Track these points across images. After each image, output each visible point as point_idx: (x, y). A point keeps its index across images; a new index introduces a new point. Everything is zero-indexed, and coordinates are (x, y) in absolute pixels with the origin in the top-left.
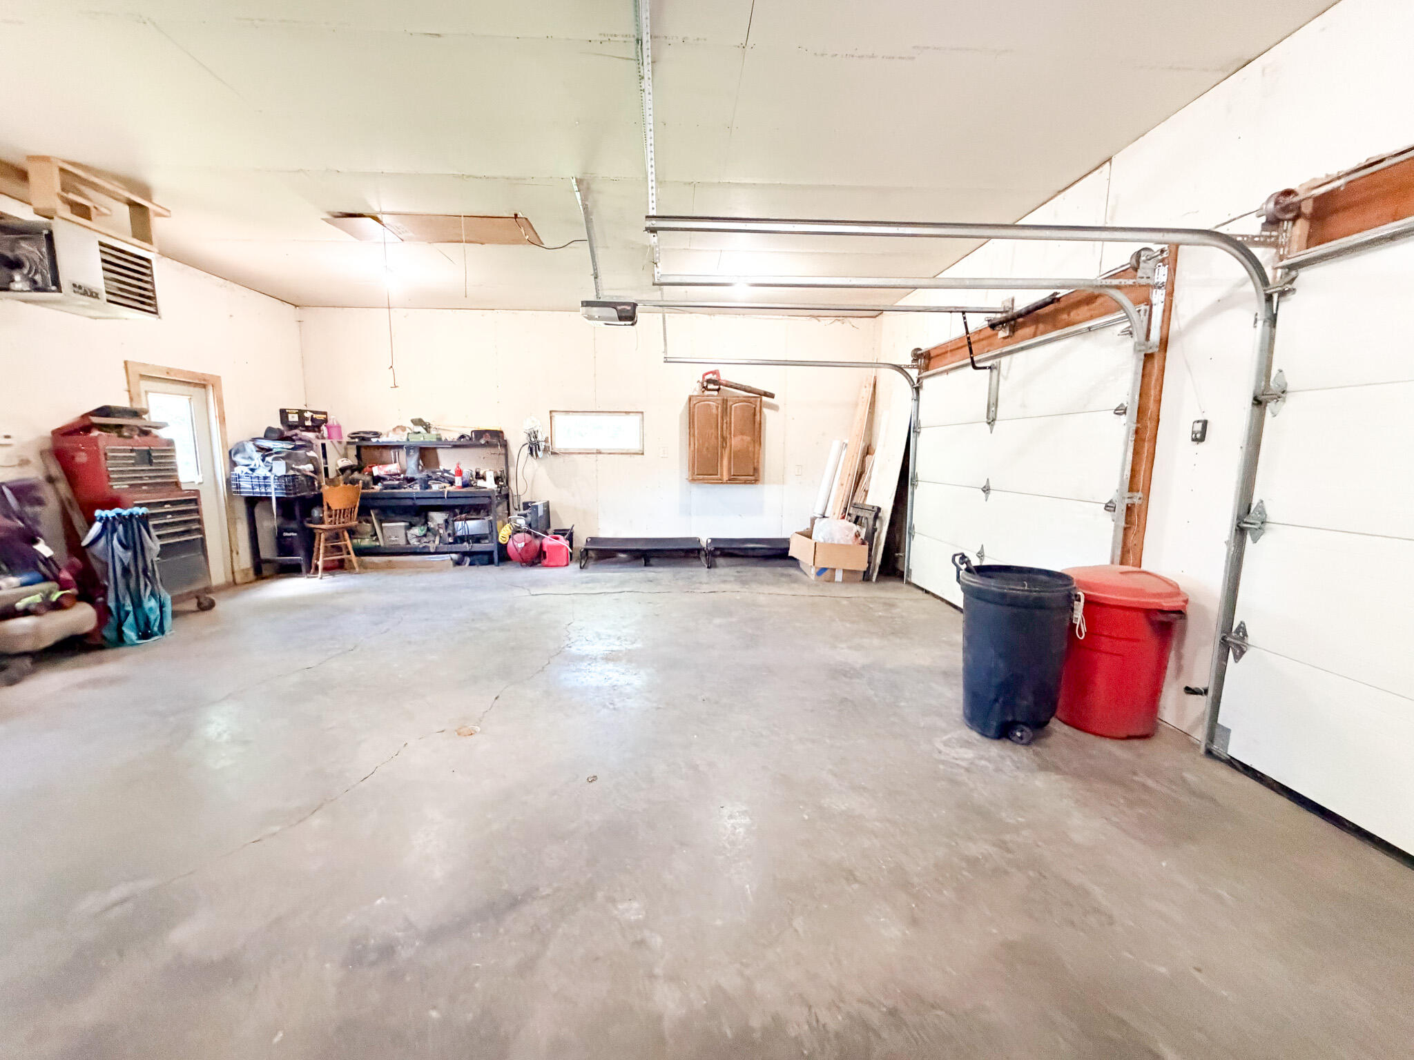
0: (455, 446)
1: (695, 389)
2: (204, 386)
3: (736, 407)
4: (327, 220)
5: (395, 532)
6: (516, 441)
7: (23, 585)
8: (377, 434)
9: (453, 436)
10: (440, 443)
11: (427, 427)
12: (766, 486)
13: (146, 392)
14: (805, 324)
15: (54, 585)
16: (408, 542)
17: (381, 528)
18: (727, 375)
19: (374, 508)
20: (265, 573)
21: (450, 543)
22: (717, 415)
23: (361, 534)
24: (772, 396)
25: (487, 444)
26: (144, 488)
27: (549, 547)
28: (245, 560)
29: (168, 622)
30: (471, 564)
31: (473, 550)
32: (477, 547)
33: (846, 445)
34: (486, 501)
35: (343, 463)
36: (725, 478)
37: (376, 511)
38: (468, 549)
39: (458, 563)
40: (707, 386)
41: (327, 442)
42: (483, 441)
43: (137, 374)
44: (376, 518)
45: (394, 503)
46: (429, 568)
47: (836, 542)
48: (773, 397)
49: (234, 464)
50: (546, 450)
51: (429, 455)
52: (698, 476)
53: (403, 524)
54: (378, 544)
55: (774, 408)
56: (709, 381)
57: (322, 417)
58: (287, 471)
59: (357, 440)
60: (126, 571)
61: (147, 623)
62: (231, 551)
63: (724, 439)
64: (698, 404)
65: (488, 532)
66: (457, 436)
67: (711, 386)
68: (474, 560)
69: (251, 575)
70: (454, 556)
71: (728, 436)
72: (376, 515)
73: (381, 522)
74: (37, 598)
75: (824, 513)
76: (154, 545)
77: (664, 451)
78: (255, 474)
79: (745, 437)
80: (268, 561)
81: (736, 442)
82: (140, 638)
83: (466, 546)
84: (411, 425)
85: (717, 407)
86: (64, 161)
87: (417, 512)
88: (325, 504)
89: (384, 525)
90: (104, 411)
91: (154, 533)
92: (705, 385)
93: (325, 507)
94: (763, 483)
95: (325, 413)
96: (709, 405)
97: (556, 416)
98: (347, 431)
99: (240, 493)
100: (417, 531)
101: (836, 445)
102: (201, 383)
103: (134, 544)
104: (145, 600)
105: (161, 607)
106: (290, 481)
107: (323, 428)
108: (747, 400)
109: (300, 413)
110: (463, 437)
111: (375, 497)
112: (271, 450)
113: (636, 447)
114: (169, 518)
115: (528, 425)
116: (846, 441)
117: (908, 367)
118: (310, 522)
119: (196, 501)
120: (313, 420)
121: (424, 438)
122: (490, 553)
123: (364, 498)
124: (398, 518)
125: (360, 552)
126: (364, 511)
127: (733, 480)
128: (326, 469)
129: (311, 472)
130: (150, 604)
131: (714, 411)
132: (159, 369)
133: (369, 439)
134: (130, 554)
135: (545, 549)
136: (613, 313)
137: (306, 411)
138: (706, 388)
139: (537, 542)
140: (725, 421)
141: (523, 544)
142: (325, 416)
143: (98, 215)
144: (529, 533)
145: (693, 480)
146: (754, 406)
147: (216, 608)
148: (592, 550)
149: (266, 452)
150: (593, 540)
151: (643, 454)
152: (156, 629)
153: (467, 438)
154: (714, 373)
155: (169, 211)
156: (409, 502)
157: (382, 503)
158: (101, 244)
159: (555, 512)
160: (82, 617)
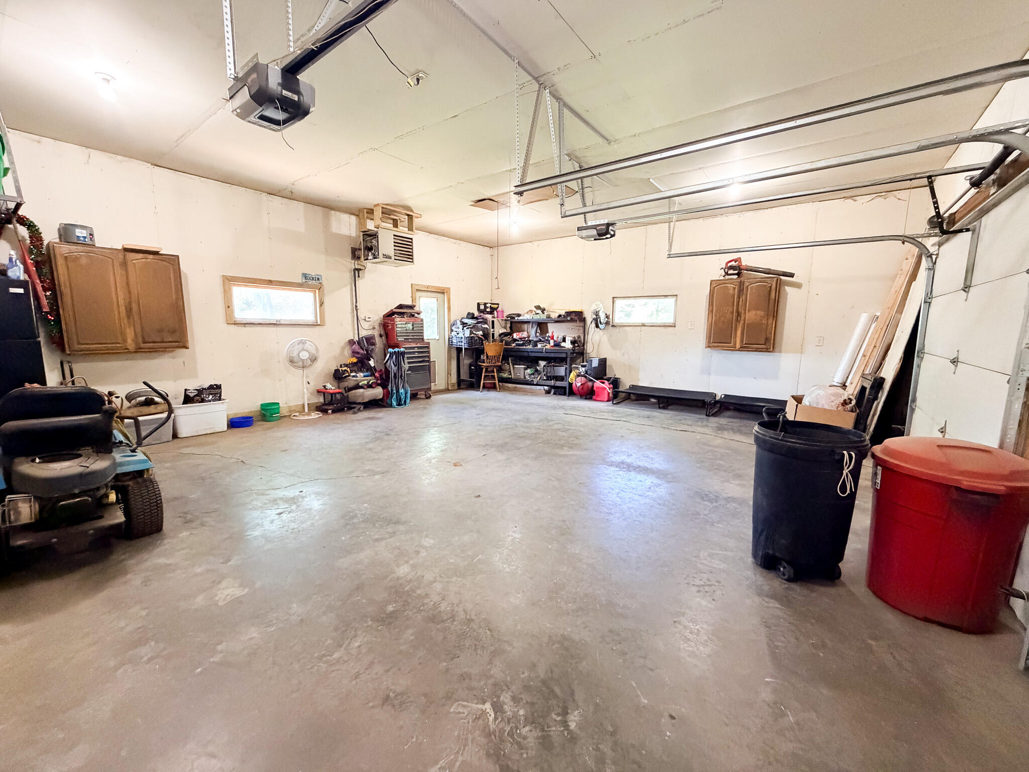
0: (556, 322)
1: (718, 275)
2: (443, 293)
3: (751, 287)
4: (472, 205)
5: (520, 371)
6: (589, 317)
7: (364, 376)
8: (519, 315)
9: (554, 316)
10: (549, 319)
11: (543, 310)
12: (783, 354)
13: (420, 297)
14: (837, 207)
15: (373, 378)
16: (525, 378)
17: (514, 368)
18: (748, 260)
19: (511, 356)
20: (462, 387)
21: (544, 380)
22: (734, 295)
23: (503, 370)
24: (792, 275)
25: (572, 320)
26: (410, 340)
27: (597, 388)
28: (454, 379)
29: (408, 400)
30: (555, 394)
31: (556, 385)
32: (559, 384)
33: (877, 318)
34: (564, 355)
35: (503, 331)
36: (738, 346)
37: (512, 358)
38: (553, 384)
39: (548, 392)
40: (728, 272)
41: (495, 320)
42: (569, 318)
43: (417, 290)
44: (511, 363)
45: (519, 354)
46: (533, 393)
47: (820, 407)
48: (793, 277)
49: (452, 331)
50: (607, 323)
51: (544, 326)
52: (714, 344)
53: (523, 366)
54: (510, 376)
55: (798, 286)
56: (731, 268)
57: (496, 306)
58: (470, 334)
59: (509, 318)
60: (395, 375)
61: (400, 400)
62: (448, 374)
63: (739, 314)
64: (717, 287)
65: (564, 375)
66: (557, 315)
67: (731, 272)
68: (556, 391)
69: (456, 387)
70: (546, 388)
71: (743, 312)
72: (511, 360)
73: (513, 364)
74: (366, 382)
75: (845, 383)
76: (406, 366)
77: (691, 324)
78: (458, 336)
79: (759, 312)
80: (463, 380)
81: (751, 316)
82: (397, 405)
83: (552, 383)
84: (535, 309)
85: (734, 289)
86: (383, 204)
87: (531, 361)
88: (485, 352)
89: (515, 366)
90: (401, 306)
91: (406, 361)
92: (726, 271)
93: (485, 354)
94: (780, 352)
95: (498, 304)
96: (727, 286)
97: (617, 302)
98: (506, 314)
99: (452, 345)
100: (529, 371)
101: (864, 318)
102: (442, 292)
103: (398, 365)
104: (400, 389)
105: (406, 393)
106: (471, 340)
107: (495, 312)
108: (763, 280)
109: (485, 304)
110: (560, 316)
111: (512, 350)
112: (467, 324)
113: (671, 321)
114: (416, 355)
115: (594, 307)
116: (878, 314)
117: (923, 236)
118: (480, 362)
119: (428, 347)
120: (491, 308)
121: (542, 317)
122: (565, 388)
123: (506, 350)
124: (522, 363)
125: (502, 380)
126: (505, 358)
127: (744, 348)
128: (493, 335)
129: (481, 335)
130: (402, 391)
131: (731, 292)
132: (424, 286)
133: (514, 318)
134: (396, 368)
135: (595, 389)
136: (594, 232)
137: (488, 303)
138: (727, 274)
139: (590, 384)
140: (741, 300)
141: (580, 384)
142: (497, 306)
143: (400, 222)
144: (586, 377)
145: (709, 347)
146: (770, 285)
147: (431, 398)
148: (633, 394)
149: (464, 324)
150: (633, 387)
151: (675, 326)
152: (403, 402)
153: (563, 317)
154: (735, 261)
155: (421, 215)
156: (526, 354)
157: (514, 354)
158: (394, 235)
159: (611, 366)
160: (378, 392)
